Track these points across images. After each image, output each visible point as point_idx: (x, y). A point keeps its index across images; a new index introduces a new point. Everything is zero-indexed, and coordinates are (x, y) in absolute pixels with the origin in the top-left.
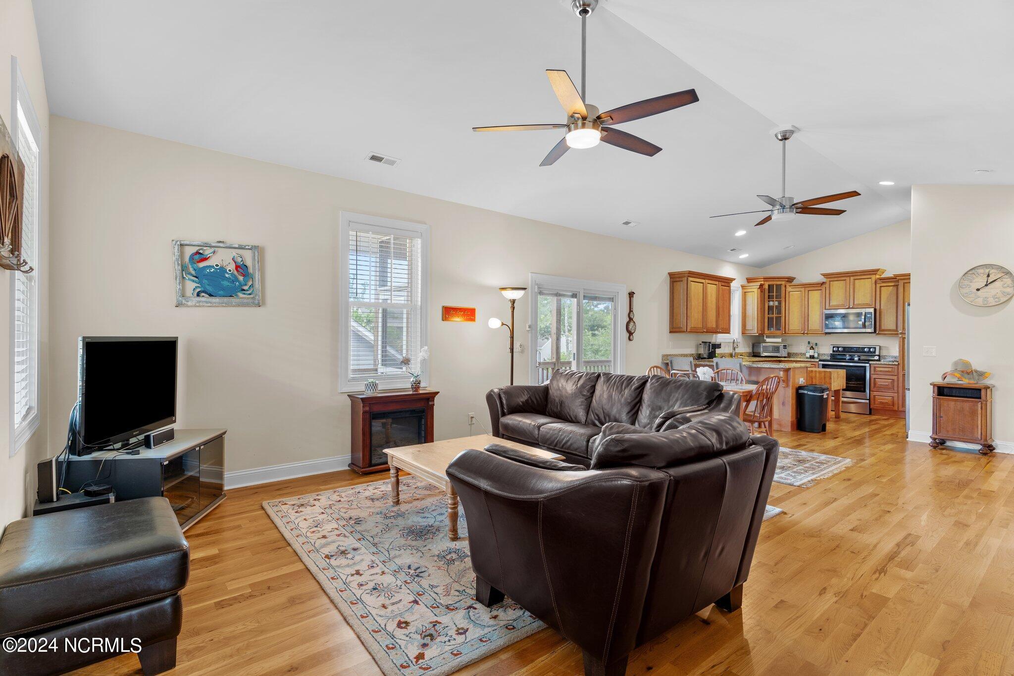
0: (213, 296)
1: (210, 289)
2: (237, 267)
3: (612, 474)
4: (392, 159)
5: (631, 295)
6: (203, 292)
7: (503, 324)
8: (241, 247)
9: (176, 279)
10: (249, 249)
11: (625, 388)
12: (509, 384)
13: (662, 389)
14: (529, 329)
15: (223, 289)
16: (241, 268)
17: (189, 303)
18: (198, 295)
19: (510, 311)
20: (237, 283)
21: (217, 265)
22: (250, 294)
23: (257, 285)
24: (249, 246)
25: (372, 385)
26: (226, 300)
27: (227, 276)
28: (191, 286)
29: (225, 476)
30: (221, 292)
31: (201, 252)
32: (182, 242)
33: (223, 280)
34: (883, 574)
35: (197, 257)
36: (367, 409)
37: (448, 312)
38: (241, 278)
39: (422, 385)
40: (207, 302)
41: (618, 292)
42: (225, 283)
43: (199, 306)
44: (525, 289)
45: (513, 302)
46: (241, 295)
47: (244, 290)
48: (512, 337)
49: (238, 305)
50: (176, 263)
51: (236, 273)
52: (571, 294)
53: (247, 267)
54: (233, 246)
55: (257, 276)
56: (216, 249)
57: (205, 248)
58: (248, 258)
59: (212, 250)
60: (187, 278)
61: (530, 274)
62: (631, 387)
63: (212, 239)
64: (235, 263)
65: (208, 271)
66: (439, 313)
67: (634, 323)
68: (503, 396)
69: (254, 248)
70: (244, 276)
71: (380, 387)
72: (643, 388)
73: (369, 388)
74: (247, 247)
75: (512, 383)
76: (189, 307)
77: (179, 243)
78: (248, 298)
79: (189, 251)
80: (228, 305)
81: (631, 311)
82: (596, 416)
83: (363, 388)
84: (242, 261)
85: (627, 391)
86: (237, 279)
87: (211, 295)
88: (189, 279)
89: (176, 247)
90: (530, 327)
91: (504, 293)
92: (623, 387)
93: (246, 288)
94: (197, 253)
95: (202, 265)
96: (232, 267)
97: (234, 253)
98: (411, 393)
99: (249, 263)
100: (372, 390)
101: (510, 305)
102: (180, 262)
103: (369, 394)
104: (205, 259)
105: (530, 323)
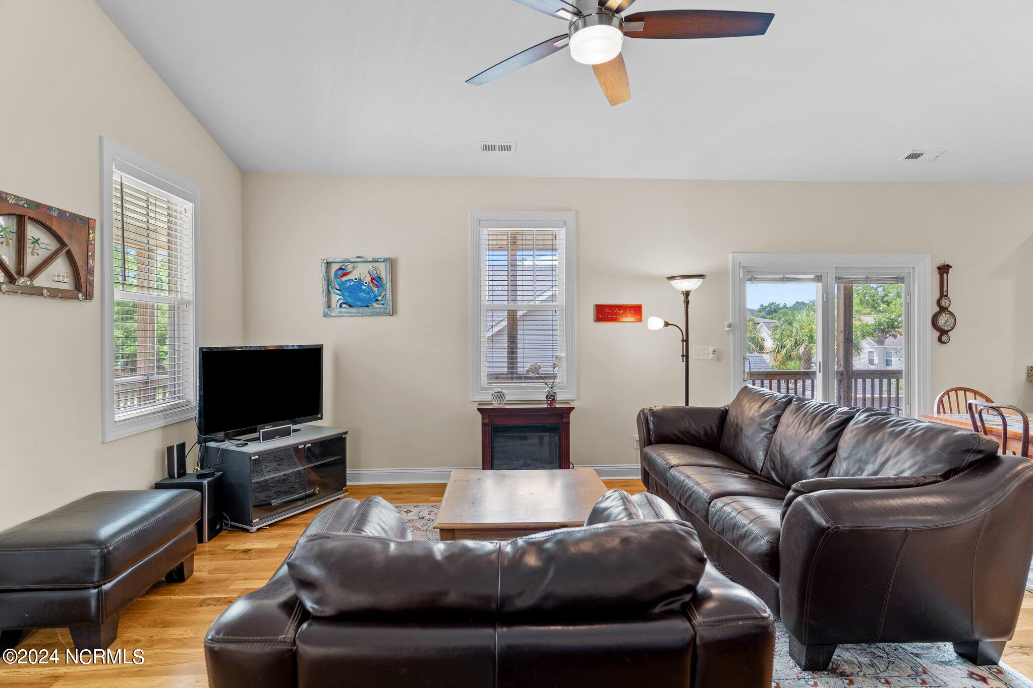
0: (352, 307)
1: (350, 300)
2: (372, 279)
5: (944, 269)
6: (345, 303)
7: (667, 324)
8: (375, 261)
9: (323, 293)
10: (382, 262)
11: (816, 426)
14: (727, 329)
15: (360, 300)
16: (376, 280)
17: (333, 314)
18: (341, 306)
19: (683, 306)
20: (372, 294)
21: (356, 279)
22: (383, 304)
23: (389, 296)
24: (381, 259)
25: (499, 396)
26: (361, 310)
27: (364, 288)
28: (336, 298)
30: (359, 303)
31: (343, 267)
32: (328, 260)
33: (360, 292)
35: (340, 273)
36: (487, 421)
38: (376, 289)
39: (559, 397)
40: (346, 312)
41: (914, 268)
42: (362, 295)
43: (340, 316)
45: (687, 294)
46: (375, 305)
47: (378, 300)
48: (686, 341)
49: (372, 315)
50: (323, 279)
51: (371, 284)
52: (813, 276)
53: (380, 279)
54: (368, 260)
55: (388, 287)
56: (356, 264)
57: (347, 264)
59: (352, 265)
60: (332, 292)
61: (730, 254)
62: (825, 424)
63: (352, 256)
64: (371, 275)
65: (348, 284)
66: (591, 313)
67: (952, 314)
68: (651, 419)
69: (385, 260)
70: (378, 287)
71: (508, 398)
72: (844, 429)
73: (496, 398)
74: (380, 260)
76: (332, 316)
77: (325, 261)
78: (380, 308)
79: (335, 267)
80: (363, 315)
81: (943, 295)
82: (772, 464)
83: (489, 398)
84: (377, 273)
85: (817, 430)
86: (372, 291)
87: (350, 306)
88: (334, 292)
89: (324, 265)
90: (730, 326)
91: (673, 282)
92: (814, 424)
93: (380, 298)
94: (341, 269)
95: (344, 279)
96: (368, 279)
97: (369, 266)
98: (545, 406)
100: (499, 401)
101: (683, 298)
102: (326, 278)
103: (495, 404)
104: (347, 274)
105: (731, 321)
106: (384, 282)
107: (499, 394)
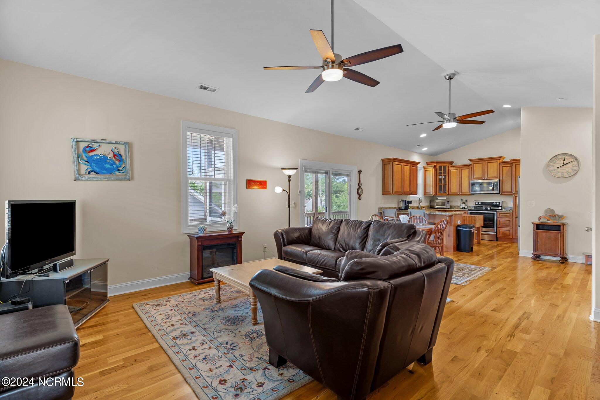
0: (98, 174)
1: (97, 169)
2: (115, 156)
3: (356, 285)
4: (214, 88)
5: (360, 172)
6: (92, 171)
7: (283, 190)
8: (117, 143)
9: (74, 163)
10: (123, 144)
11: (358, 228)
12: (288, 227)
13: (380, 228)
14: (299, 193)
15: (106, 169)
16: (117, 156)
17: (83, 179)
18: (89, 173)
20: (115, 166)
21: (101, 154)
22: (123, 173)
23: (128, 167)
24: (122, 142)
25: (203, 229)
26: (107, 176)
27: (108, 161)
28: (84, 167)
29: (109, 288)
30: (104, 172)
31: (91, 145)
32: (78, 140)
33: (106, 164)
34: (513, 337)
35: (88, 149)
36: (200, 243)
37: (250, 183)
38: (117, 162)
39: (234, 228)
40: (95, 178)
41: (352, 171)
42: (107, 166)
43: (90, 180)
44: (296, 169)
45: (290, 177)
46: (117, 173)
47: (119, 170)
48: (289, 198)
49: (116, 180)
50: (74, 153)
51: (114, 159)
52: (324, 172)
53: (121, 155)
54: (112, 142)
55: (128, 161)
56: (101, 144)
57: (93, 143)
58: (122, 150)
59: (98, 144)
60: (81, 162)
61: (300, 160)
62: (362, 227)
63: (97, 137)
64: (113, 153)
65: (95, 158)
66: (244, 184)
67: (362, 189)
68: (284, 234)
69: (125, 143)
70: (119, 161)
71: (208, 230)
72: (369, 228)
74: (121, 143)
75: (289, 226)
76: (83, 181)
77: (75, 140)
78: (122, 175)
79: (82, 145)
80: (109, 180)
81: (360, 182)
82: (340, 246)
83: (196, 231)
84: (118, 151)
85: (359, 230)
86: (115, 164)
87: (97, 173)
88: (83, 163)
89: (74, 143)
90: (300, 192)
91: (284, 171)
92: (357, 228)
93: (120, 169)
94: (88, 146)
95: (91, 154)
96: (111, 155)
97: (112, 146)
98: (227, 233)
99: (122, 153)
100: (203, 232)
101: (288, 178)
102: (76, 152)
103: (201, 234)
104: (94, 150)
105: (300, 190)
106: (124, 158)
107: (203, 228)
